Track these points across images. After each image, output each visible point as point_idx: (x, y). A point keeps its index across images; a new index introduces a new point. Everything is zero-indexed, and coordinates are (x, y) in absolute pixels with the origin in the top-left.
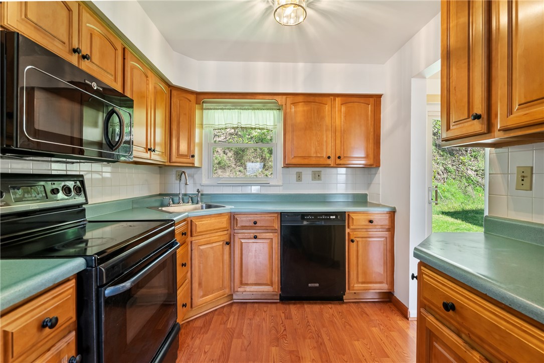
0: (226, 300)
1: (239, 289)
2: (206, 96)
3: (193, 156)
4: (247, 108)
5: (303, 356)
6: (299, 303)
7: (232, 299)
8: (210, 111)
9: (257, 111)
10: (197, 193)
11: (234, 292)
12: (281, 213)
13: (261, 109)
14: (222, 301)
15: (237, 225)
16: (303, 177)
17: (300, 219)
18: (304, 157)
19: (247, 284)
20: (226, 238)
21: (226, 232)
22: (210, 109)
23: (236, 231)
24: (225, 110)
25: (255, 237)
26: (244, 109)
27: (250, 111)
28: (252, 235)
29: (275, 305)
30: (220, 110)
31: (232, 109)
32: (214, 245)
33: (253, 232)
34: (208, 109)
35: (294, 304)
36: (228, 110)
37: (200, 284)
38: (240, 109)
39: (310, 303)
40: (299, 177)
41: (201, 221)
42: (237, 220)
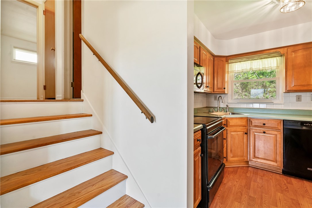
0: (244, 163)
1: (253, 160)
2: (231, 57)
3: (225, 88)
4: (256, 59)
5: (302, 204)
6: (299, 179)
7: (248, 164)
8: (233, 64)
9: (264, 59)
10: (226, 107)
11: (250, 160)
12: (283, 120)
13: (267, 58)
14: (242, 163)
15: (252, 124)
16: (302, 98)
17: (300, 125)
18: (304, 86)
19: (259, 158)
20: (245, 131)
21: (245, 128)
22: (233, 63)
23: (251, 128)
24: (241, 62)
25: (264, 132)
26: (255, 60)
27: (258, 60)
28: (262, 131)
29: (279, 175)
30: (238, 63)
31: (246, 61)
32: (238, 133)
33: (263, 129)
34: (231, 63)
35: (295, 178)
36: (244, 62)
37: (231, 151)
38: (252, 60)
39: (309, 181)
40: (299, 99)
41: (232, 120)
42: (252, 122)
